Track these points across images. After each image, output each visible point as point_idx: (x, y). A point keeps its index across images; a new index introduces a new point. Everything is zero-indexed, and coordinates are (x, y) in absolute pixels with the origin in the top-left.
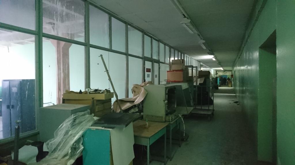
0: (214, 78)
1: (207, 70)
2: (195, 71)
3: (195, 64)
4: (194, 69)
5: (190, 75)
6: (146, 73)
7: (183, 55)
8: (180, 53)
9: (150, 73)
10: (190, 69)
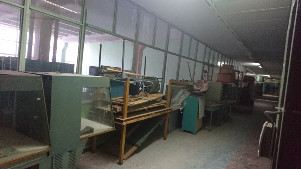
0: (259, 85)
1: (252, 75)
2: (241, 75)
3: (241, 69)
4: (240, 73)
5: (236, 78)
6: (204, 74)
7: (231, 61)
8: (229, 59)
9: (206, 74)
10: (237, 74)
